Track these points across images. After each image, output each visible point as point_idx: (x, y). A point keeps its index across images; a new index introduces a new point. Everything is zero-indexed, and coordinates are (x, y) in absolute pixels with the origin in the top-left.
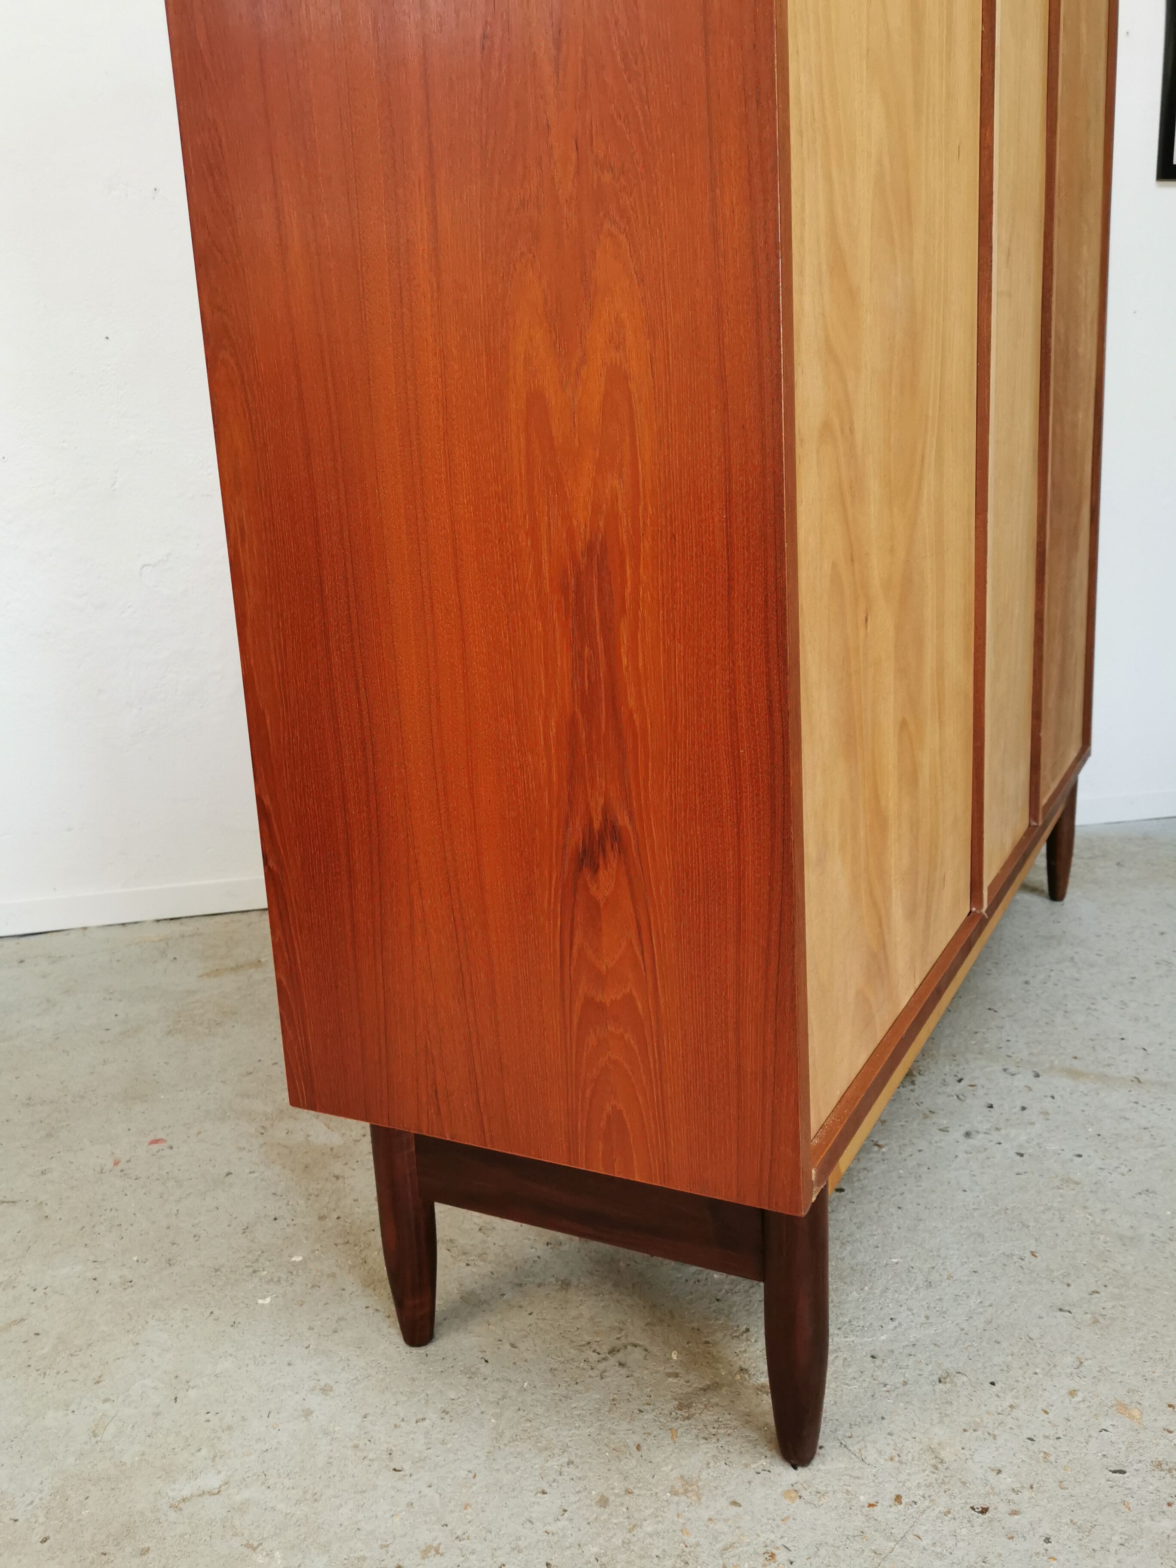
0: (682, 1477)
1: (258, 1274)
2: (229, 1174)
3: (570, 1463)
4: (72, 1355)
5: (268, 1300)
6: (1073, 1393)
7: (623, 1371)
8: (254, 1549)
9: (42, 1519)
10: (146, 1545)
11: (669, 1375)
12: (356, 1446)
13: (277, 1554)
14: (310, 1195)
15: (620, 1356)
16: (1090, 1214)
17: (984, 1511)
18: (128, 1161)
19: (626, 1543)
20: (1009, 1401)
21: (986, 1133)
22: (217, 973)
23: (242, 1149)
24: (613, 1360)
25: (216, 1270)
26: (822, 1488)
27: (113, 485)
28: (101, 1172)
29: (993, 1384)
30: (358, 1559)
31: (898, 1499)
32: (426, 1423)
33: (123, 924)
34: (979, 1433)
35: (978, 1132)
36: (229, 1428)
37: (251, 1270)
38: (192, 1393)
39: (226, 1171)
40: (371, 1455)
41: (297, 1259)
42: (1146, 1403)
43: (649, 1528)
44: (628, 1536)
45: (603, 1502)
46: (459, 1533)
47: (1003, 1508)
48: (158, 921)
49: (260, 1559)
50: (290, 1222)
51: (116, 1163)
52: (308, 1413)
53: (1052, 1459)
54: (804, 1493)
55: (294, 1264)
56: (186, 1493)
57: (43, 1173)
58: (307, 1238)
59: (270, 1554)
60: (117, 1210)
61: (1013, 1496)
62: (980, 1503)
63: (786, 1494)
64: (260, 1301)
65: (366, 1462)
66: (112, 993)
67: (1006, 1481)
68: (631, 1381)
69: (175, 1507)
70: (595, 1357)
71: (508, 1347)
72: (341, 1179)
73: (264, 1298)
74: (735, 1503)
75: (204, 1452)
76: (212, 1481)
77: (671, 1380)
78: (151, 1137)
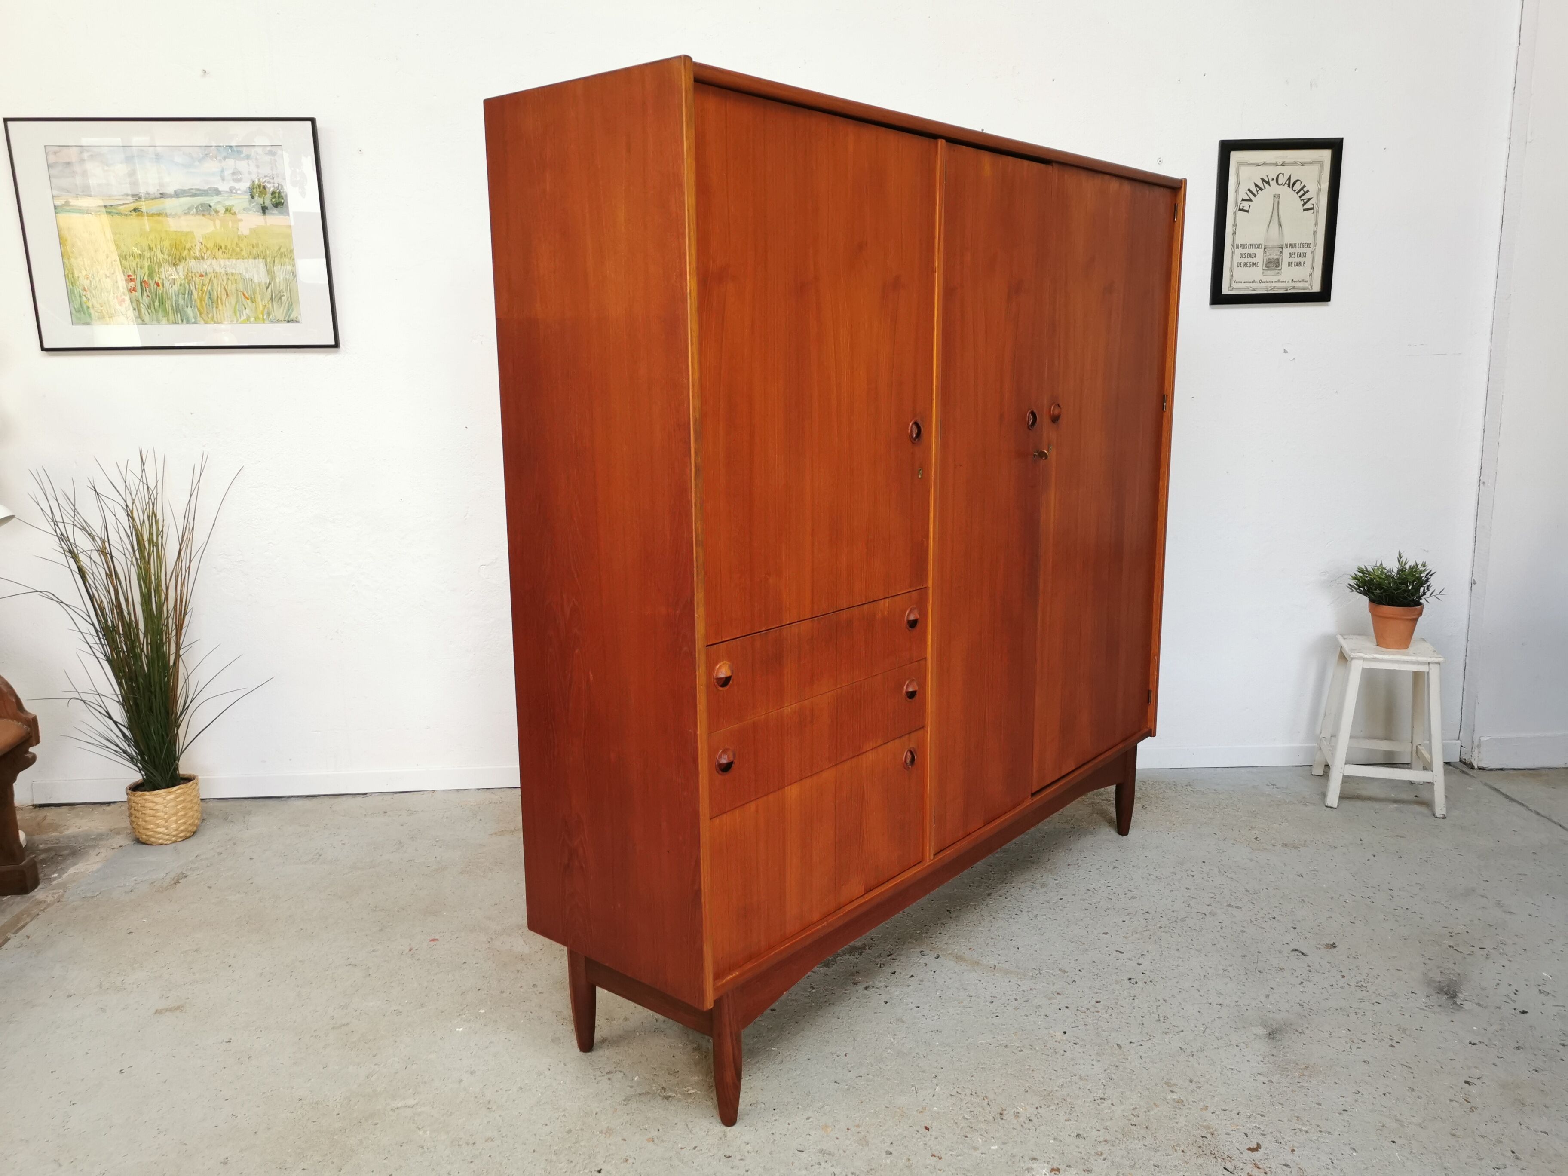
0: (608, 1127)
1: (461, 1016)
2: (465, 963)
3: (564, 1115)
4: (366, 1043)
5: (461, 1029)
6: (808, 1118)
7: (609, 1082)
8: (419, 1129)
9: (338, 1107)
10: (377, 1122)
11: (628, 1086)
12: (476, 1097)
13: (428, 1132)
14: (502, 979)
15: (610, 1076)
16: (894, 1039)
17: (729, 1157)
18: (417, 950)
19: (570, 1148)
20: (777, 1117)
21: (877, 988)
22: (502, 833)
23: (476, 950)
24: (607, 1076)
25: (442, 1012)
26: (665, 1139)
27: (465, 516)
28: (402, 954)
29: (774, 1109)
30: (459, 1138)
31: (695, 1148)
32: (511, 1092)
33: (458, 790)
34: (752, 1128)
35: (873, 987)
36: (425, 1083)
37: (458, 1014)
38: (414, 1067)
39: (464, 961)
40: (481, 1101)
41: (482, 1011)
42: (837, 1127)
43: (582, 1144)
44: (573, 1145)
45: (569, 1132)
46: (504, 1135)
47: (739, 1157)
48: (479, 789)
49: (421, 1133)
50: (486, 992)
51: (411, 950)
52: (461, 1081)
53: (775, 1142)
54: (656, 1141)
55: (480, 1014)
56: (400, 1105)
57: (373, 951)
58: (491, 1001)
59: (425, 1132)
60: (404, 976)
61: (746, 1154)
62: (728, 1154)
63: (648, 1140)
64: (457, 1029)
65: (478, 1103)
66: (438, 841)
67: (749, 1147)
68: (611, 1087)
69: (392, 1110)
70: (601, 1074)
71: (562, 1065)
72: (520, 973)
73: (460, 1028)
74: (624, 1140)
75: (410, 1091)
76: (411, 1102)
77: (628, 1088)
78: (432, 937)
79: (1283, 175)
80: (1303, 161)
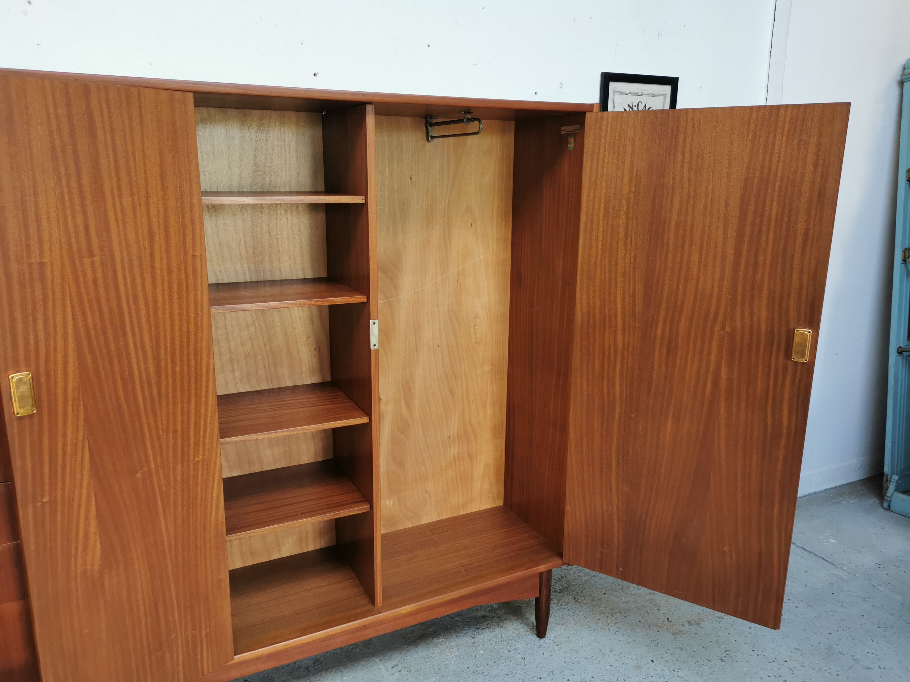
79: (642, 102)
80: (654, 93)
